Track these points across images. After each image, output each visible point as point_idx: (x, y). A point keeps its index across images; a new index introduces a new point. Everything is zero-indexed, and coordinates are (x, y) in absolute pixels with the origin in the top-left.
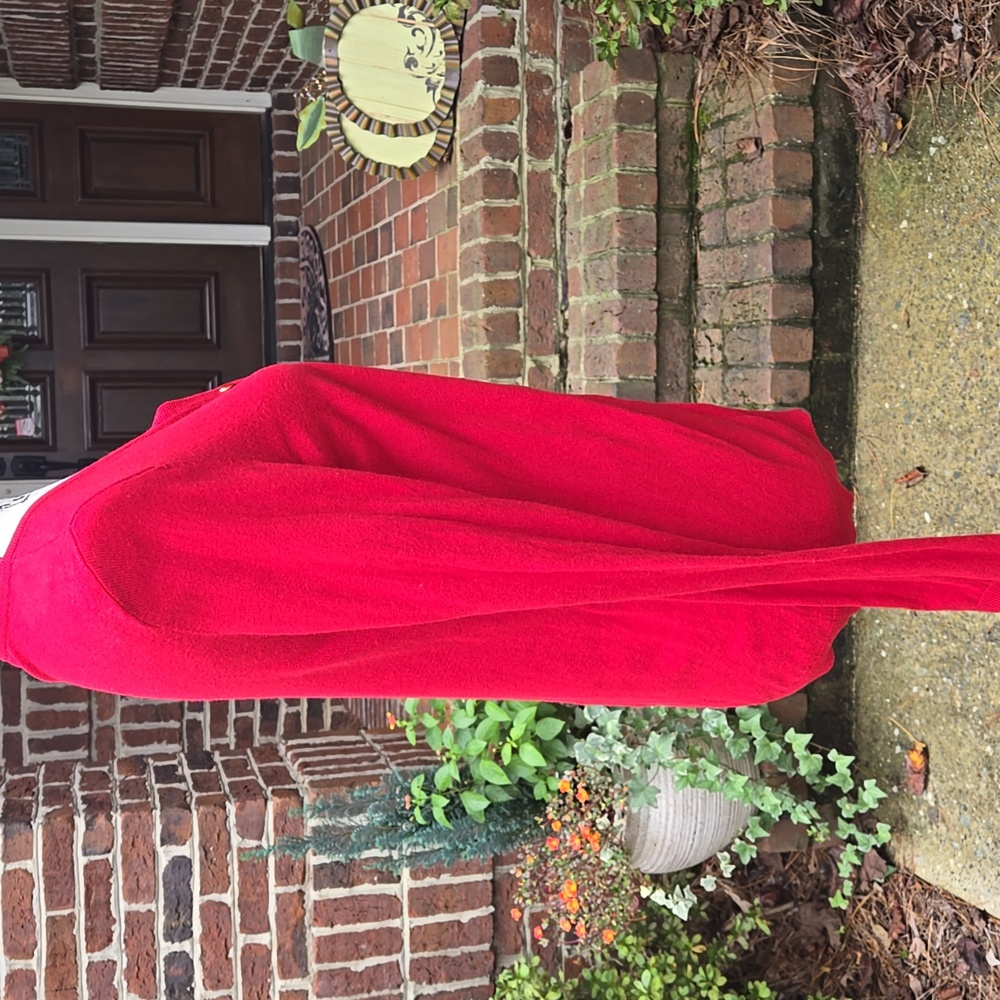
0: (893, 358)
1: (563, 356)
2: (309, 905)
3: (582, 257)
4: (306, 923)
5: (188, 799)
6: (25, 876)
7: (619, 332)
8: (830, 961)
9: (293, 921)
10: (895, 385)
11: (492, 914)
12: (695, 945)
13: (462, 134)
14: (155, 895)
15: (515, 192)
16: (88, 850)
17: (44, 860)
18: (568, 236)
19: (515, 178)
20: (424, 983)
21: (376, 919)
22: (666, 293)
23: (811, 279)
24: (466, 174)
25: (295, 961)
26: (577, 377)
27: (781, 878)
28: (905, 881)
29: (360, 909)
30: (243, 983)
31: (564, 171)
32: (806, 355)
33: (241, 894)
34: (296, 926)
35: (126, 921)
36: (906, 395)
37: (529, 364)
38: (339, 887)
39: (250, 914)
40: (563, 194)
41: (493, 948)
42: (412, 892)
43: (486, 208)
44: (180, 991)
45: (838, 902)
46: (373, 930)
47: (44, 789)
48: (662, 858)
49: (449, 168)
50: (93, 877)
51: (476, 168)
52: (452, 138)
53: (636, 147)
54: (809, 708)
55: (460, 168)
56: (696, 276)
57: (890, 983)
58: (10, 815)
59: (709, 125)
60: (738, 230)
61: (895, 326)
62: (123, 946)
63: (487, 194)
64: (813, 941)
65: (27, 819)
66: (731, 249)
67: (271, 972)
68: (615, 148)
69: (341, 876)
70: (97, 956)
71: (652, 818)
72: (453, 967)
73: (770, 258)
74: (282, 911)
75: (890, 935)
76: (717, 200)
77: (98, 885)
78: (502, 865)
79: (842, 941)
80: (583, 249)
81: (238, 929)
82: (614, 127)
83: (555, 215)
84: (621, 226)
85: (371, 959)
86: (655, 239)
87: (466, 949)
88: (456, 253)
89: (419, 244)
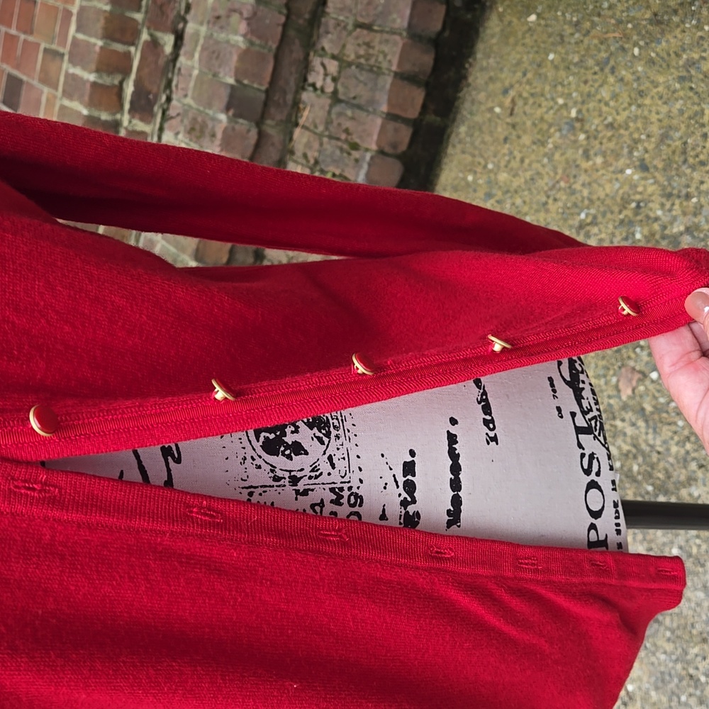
0: (488, 138)
1: (179, 38)
7: (244, 36)
10: (483, 162)
22: (294, 12)
23: (436, 43)
26: (189, 63)
32: (413, 113)
36: (492, 176)
37: (145, 36)
61: (497, 110)
73: (408, 12)
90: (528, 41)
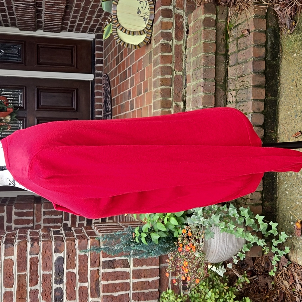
0: (291, 98)
1: (185, 102)
2: (101, 274)
3: (191, 70)
4: (100, 280)
5: (63, 239)
6: (11, 261)
7: (203, 92)
8: (269, 294)
9: (95, 279)
10: (292, 106)
11: (159, 279)
12: (225, 286)
13: (154, 34)
14: (52, 269)
15: (171, 51)
16: (31, 254)
17: (17, 256)
18: (187, 65)
19: (171, 46)
20: (137, 301)
21: (122, 279)
22: (218, 80)
23: (265, 73)
24: (156, 46)
25: (95, 292)
26: (189, 108)
27: (252, 268)
28: (294, 266)
29: (117, 276)
30: (79, 299)
31: (186, 45)
32: (263, 97)
33: (79, 270)
34: (96, 281)
35: (42, 277)
36: (295, 109)
37: (174, 104)
38: (110, 268)
39: (82, 276)
40: (186, 52)
41: (159, 290)
42: (134, 271)
43: (161, 55)
44: (59, 300)
45: (272, 273)
46: (121, 283)
47: (18, 236)
48: (215, 257)
49: (150, 45)
50: (33, 262)
51: (159, 43)
52: (151, 36)
53: (209, 34)
54: (263, 211)
55: (153, 45)
56: (227, 76)
57: (289, 300)
58: (7, 242)
59: (232, 28)
60: (241, 59)
61: (292, 88)
62: (41, 285)
63: (162, 51)
64: (263, 288)
65: (12, 243)
66: (239, 65)
67: (88, 295)
68: (203, 34)
69: (111, 265)
70: (33, 288)
71: (212, 244)
72: (146, 296)
73: (252, 66)
74: (92, 276)
75: (289, 284)
76: (235, 50)
77: (34, 265)
78: (162, 263)
79: (273, 287)
80: (192, 68)
81: (78, 281)
82: (202, 28)
83: (183, 58)
84: (204, 59)
85: (120, 292)
86: (215, 63)
87: (151, 290)
88: (151, 71)
89: (140, 71)
90: (295, 62)
